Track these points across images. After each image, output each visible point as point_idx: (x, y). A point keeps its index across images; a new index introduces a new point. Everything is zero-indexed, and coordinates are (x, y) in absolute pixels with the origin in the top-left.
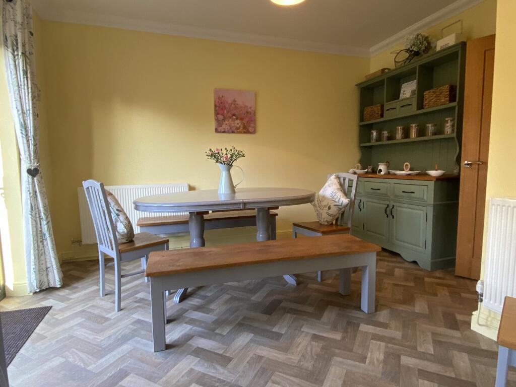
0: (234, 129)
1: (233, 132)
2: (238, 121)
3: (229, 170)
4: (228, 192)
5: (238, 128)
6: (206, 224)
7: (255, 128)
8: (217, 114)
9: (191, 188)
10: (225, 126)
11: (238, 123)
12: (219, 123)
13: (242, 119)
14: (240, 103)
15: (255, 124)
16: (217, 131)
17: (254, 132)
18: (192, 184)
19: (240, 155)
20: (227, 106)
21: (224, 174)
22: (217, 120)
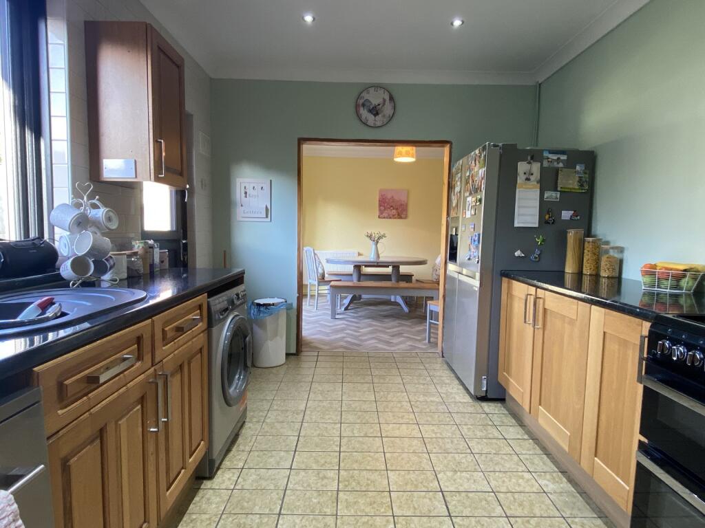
0: (391, 216)
1: (390, 218)
2: (394, 211)
3: (376, 245)
4: (375, 257)
5: (393, 216)
6: (362, 277)
7: (407, 215)
8: (380, 206)
9: (360, 254)
10: (385, 214)
11: (394, 212)
12: (381, 212)
13: (397, 209)
14: (396, 198)
15: (407, 212)
16: (379, 217)
17: (406, 218)
18: (361, 252)
19: (384, 236)
20: (387, 200)
21: (374, 247)
22: (380, 210)
